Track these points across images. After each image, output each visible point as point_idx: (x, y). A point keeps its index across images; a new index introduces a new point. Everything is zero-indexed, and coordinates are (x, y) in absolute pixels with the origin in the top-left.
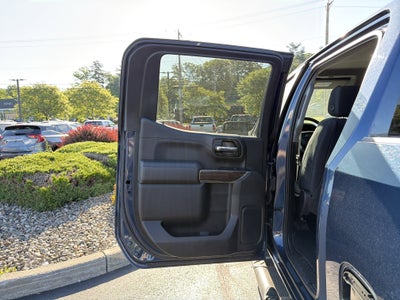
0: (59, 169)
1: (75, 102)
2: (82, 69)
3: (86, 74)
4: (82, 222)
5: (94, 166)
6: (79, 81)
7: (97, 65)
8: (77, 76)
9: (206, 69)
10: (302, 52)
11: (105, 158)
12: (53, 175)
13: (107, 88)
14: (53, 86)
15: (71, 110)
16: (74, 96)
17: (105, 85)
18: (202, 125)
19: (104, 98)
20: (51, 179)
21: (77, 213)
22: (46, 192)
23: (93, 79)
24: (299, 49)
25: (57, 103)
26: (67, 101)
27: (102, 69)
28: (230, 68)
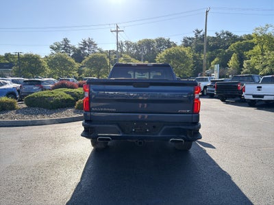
0: (56, 96)
1: (52, 66)
2: (56, 44)
3: (59, 46)
6: (54, 52)
7: (66, 41)
8: (52, 48)
9: (139, 45)
10: (204, 36)
12: (54, 98)
13: (72, 56)
14: (36, 55)
15: (49, 71)
16: (52, 62)
17: (71, 54)
19: (70, 64)
23: (63, 51)
24: (201, 34)
25: (40, 66)
26: (46, 65)
27: (69, 43)
28: (155, 45)
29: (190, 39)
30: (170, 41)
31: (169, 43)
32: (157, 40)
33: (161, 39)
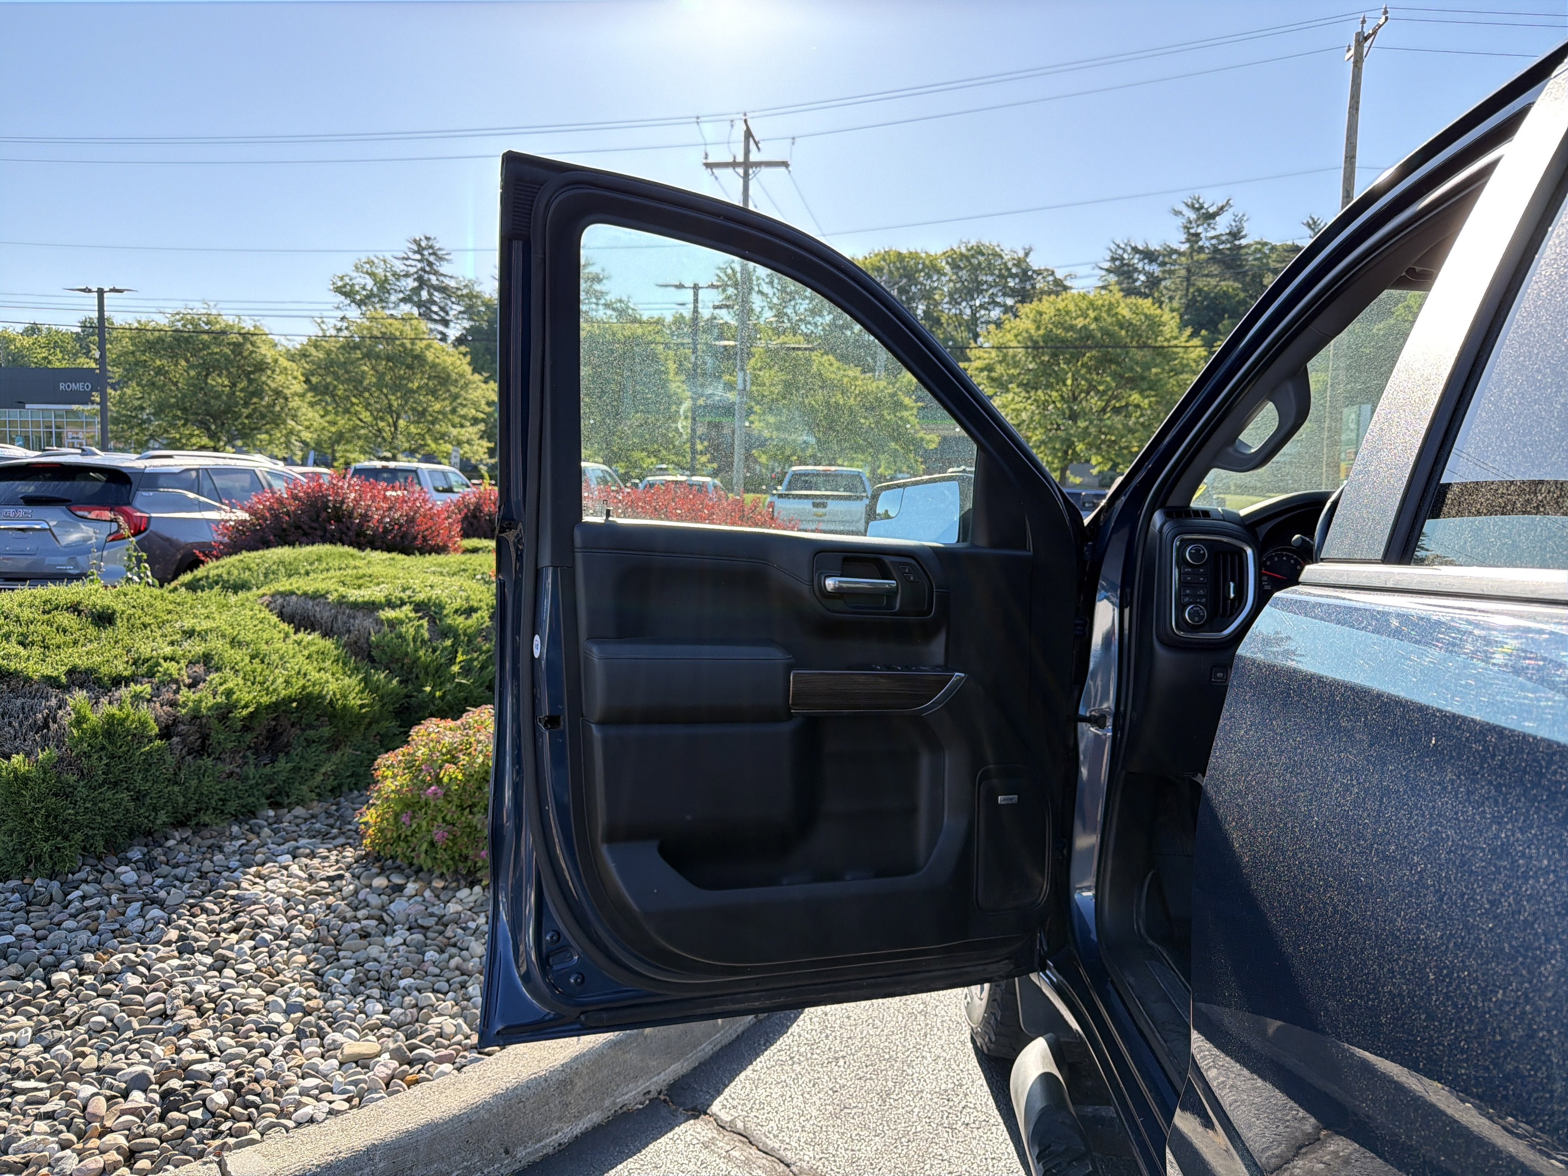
0: (122, 668)
1: (328, 390)
2: (367, 268)
3: (383, 285)
4: (185, 947)
5: (299, 662)
6: (353, 313)
7: (427, 252)
8: (346, 291)
10: (1235, 235)
11: (362, 622)
12: (79, 697)
13: (460, 341)
14: (248, 325)
15: (310, 420)
16: (329, 365)
17: (453, 332)
18: (820, 503)
19: (443, 379)
20: (66, 718)
21: (175, 896)
22: (23, 780)
23: (406, 308)
24: (1222, 225)
25: (258, 393)
26: (298, 387)
27: (444, 268)
28: (945, 285)
29: (1149, 256)
30: (1035, 262)
31: (1026, 275)
32: (956, 261)
33: (979, 251)
